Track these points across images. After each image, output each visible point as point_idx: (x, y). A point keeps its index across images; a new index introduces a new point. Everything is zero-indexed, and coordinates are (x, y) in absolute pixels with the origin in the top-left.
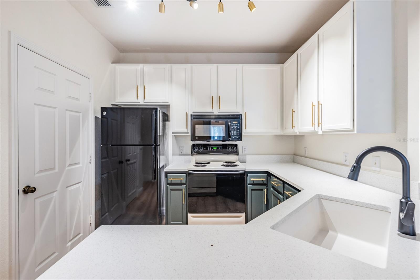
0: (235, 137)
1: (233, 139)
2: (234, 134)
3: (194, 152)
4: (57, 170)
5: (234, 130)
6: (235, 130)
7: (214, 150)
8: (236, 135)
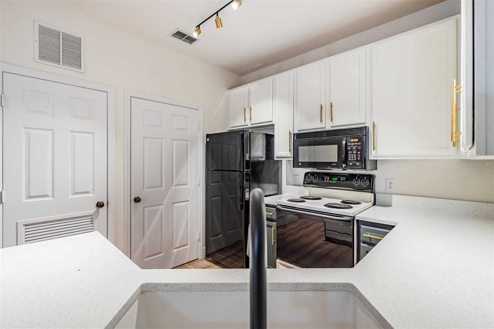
0: (353, 163)
1: (350, 166)
2: (351, 159)
3: (306, 183)
4: (163, 188)
5: (352, 152)
6: (354, 152)
7: (333, 182)
8: (355, 159)
